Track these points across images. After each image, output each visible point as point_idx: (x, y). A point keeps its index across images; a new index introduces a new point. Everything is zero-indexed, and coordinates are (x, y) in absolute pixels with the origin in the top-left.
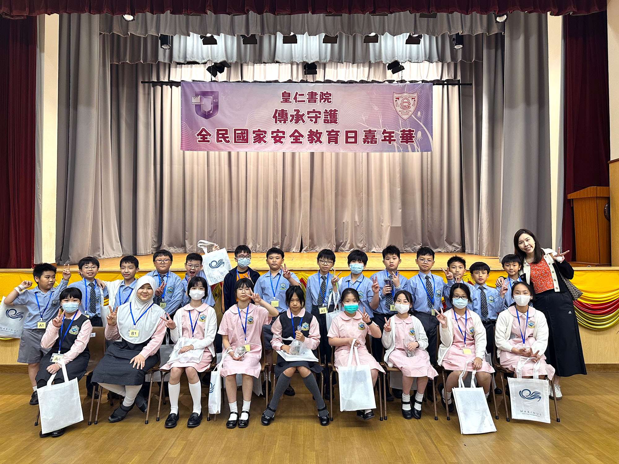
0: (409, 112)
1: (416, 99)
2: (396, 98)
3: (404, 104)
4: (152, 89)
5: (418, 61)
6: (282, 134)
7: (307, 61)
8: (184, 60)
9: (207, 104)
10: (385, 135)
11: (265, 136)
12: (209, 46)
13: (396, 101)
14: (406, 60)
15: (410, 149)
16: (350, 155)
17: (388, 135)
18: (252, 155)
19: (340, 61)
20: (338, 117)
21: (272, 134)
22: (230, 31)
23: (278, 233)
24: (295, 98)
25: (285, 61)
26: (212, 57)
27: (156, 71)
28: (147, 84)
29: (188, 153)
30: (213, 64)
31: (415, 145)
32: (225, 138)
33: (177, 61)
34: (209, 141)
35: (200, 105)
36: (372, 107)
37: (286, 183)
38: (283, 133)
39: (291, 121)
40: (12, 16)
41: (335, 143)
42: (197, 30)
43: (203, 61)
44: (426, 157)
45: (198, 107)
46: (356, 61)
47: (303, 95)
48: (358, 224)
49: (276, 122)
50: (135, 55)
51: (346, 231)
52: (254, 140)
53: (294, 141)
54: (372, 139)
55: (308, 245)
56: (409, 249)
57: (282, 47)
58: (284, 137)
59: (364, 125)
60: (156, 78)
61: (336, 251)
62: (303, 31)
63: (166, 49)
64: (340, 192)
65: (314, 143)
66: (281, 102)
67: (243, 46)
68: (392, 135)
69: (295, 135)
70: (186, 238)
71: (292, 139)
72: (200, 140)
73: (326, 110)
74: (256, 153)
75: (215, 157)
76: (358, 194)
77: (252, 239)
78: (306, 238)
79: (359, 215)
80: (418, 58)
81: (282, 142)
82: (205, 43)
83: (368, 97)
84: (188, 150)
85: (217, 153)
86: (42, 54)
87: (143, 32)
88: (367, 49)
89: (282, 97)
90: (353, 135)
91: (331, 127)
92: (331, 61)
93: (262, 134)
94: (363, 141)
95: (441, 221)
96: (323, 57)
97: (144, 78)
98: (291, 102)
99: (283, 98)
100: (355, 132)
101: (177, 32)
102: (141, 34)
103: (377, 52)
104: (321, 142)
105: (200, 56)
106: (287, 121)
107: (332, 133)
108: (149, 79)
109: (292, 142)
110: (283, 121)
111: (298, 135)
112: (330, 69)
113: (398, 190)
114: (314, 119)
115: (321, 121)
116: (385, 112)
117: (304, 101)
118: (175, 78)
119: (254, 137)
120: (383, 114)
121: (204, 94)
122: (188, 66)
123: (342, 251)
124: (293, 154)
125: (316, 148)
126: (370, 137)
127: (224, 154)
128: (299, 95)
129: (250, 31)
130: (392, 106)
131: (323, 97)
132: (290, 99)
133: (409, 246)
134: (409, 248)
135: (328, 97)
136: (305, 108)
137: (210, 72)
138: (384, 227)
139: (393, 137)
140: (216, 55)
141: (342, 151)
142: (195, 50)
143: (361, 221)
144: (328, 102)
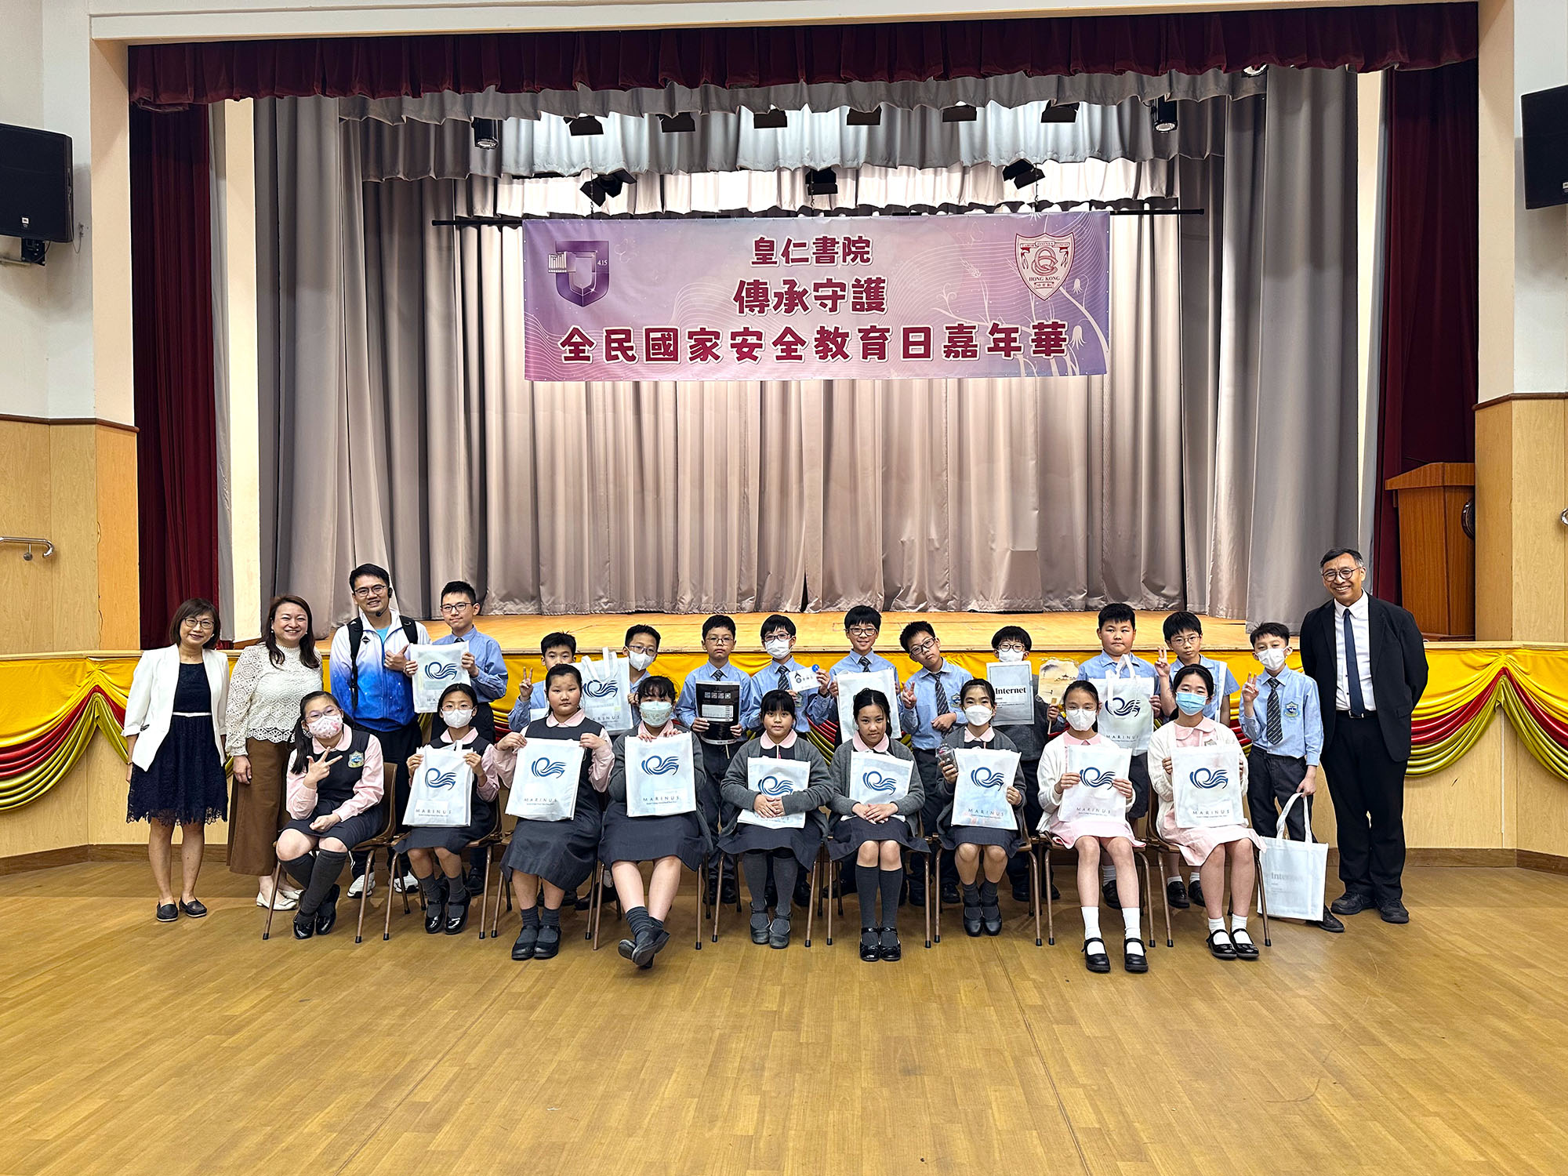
0: (1054, 280)
1: (1069, 250)
2: (1023, 249)
3: (1042, 262)
4: (457, 234)
5: (1076, 157)
6: (755, 338)
7: (812, 164)
8: (528, 170)
9: (584, 272)
10: (997, 336)
11: (716, 345)
12: (586, 138)
13: (1022, 254)
14: (1045, 158)
15: (1054, 368)
16: (918, 385)
17: (1002, 335)
18: (688, 388)
19: (891, 163)
20: (885, 296)
21: (733, 338)
22: (630, 105)
23: (749, 569)
24: (786, 253)
25: (761, 166)
26: (591, 160)
27: (464, 194)
28: (444, 228)
29: (541, 386)
30: (595, 176)
31: (1068, 359)
32: (624, 351)
33: (514, 173)
34: (588, 358)
35: (567, 274)
36: (965, 272)
37: (768, 449)
38: (759, 335)
39: (776, 308)
40: (159, 106)
41: (879, 358)
42: (557, 105)
43: (573, 171)
44: (1100, 385)
45: (563, 278)
46: (928, 163)
47: (804, 245)
48: (937, 545)
49: (741, 311)
50: (416, 163)
51: (910, 563)
52: (692, 353)
53: (785, 354)
54: (967, 345)
55: (820, 596)
56: (1056, 603)
57: (753, 137)
58: (760, 346)
59: (947, 313)
60: (465, 209)
61: (886, 609)
62: (798, 100)
63: (488, 148)
64: (894, 469)
65: (830, 357)
66: (753, 263)
67: (663, 135)
68: (1013, 335)
69: (786, 339)
70: (542, 580)
71: (778, 350)
72: (568, 355)
73: (857, 280)
74: (698, 383)
75: (604, 392)
76: (934, 474)
77: (691, 582)
78: (814, 580)
79: (938, 525)
80: (1074, 152)
81: (755, 358)
82: (575, 131)
83: (955, 247)
84: (541, 379)
85: (608, 384)
86: (222, 182)
87: (436, 113)
88: (954, 135)
89: (754, 252)
90: (921, 337)
91: (870, 319)
92: (871, 161)
93: (711, 340)
94: (945, 352)
95: (1134, 536)
96: (850, 154)
97: (437, 213)
98: (776, 263)
99: (756, 255)
100: (927, 331)
101: (512, 112)
102: (431, 119)
103: (977, 140)
104: (845, 356)
105: (565, 159)
106: (766, 308)
107: (872, 335)
108: (450, 213)
109: (778, 358)
110: (758, 309)
111: (792, 339)
112: (869, 179)
113: (1031, 465)
114: (829, 303)
115: (845, 305)
116: (996, 282)
117: (806, 260)
118: (509, 207)
119: (691, 347)
120: (991, 287)
121: (577, 248)
122: (537, 182)
123: (900, 608)
124: (785, 386)
125: (835, 369)
126: (961, 342)
127: (625, 388)
128: (796, 245)
129: (677, 106)
130: (1014, 269)
131: (850, 249)
132: (772, 255)
133: (1056, 597)
134: (1058, 601)
135: (863, 248)
136: (807, 276)
137: (589, 196)
138: (998, 550)
139: (1015, 340)
140: (601, 156)
141: (895, 377)
142: (553, 145)
143: (943, 537)
144: (863, 260)
